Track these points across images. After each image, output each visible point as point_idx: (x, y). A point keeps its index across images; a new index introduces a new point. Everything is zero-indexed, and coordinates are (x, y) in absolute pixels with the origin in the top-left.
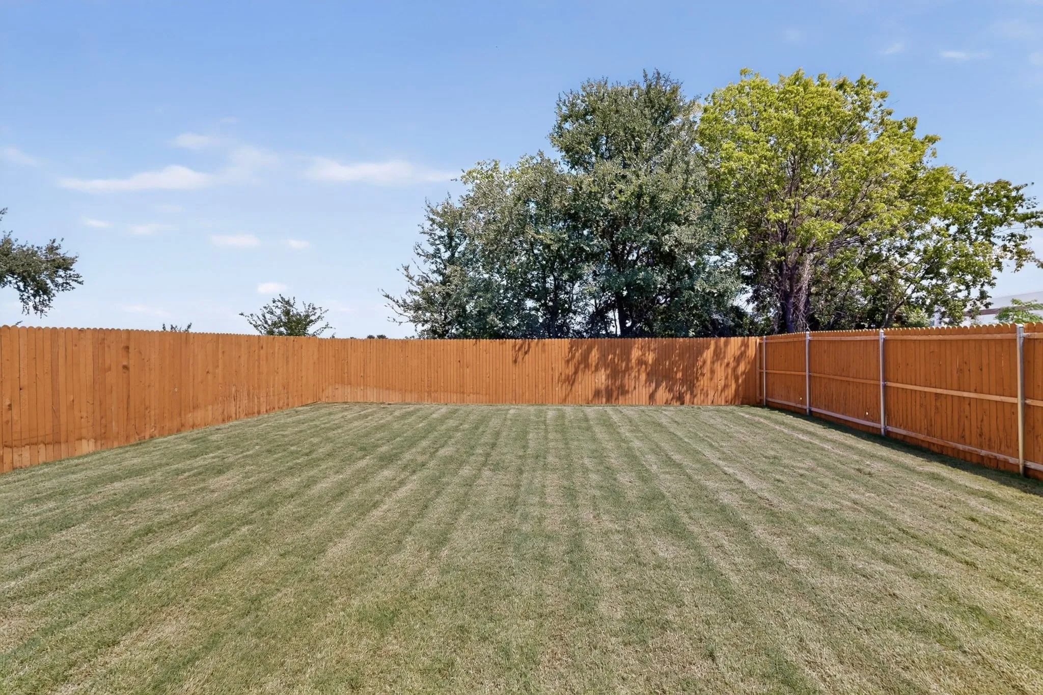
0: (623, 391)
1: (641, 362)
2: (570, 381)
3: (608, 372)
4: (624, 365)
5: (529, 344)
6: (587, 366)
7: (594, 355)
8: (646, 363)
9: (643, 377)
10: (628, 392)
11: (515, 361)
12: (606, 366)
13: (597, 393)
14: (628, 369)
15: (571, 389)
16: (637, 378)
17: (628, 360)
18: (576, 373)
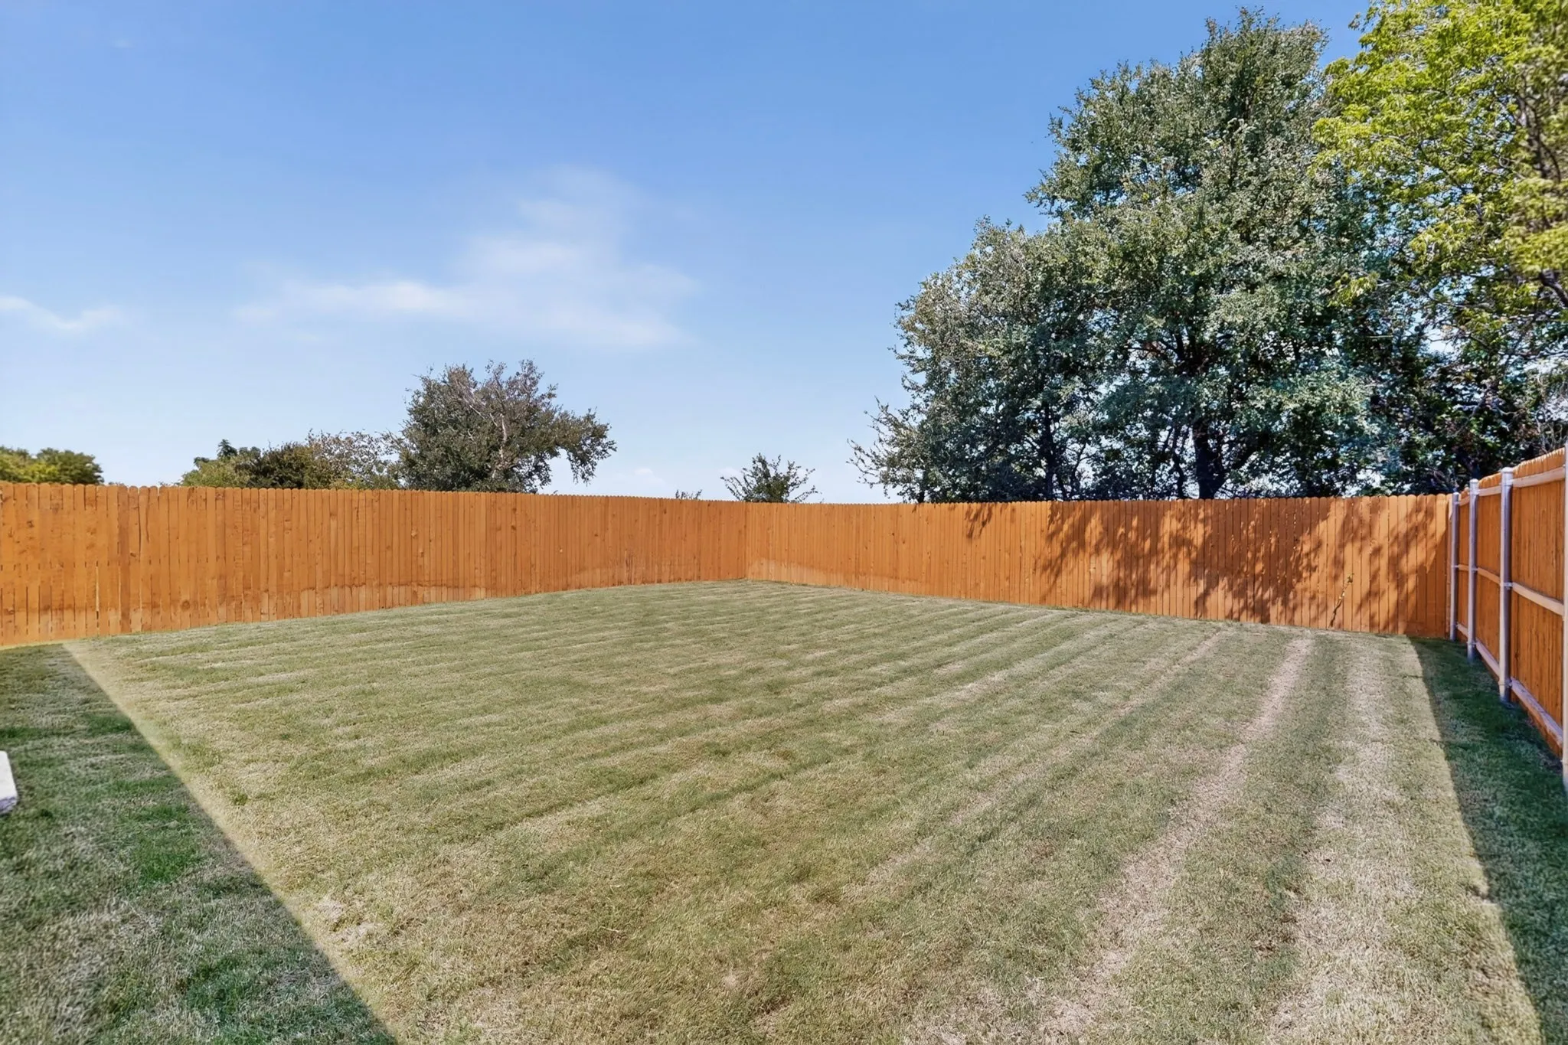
0: (1146, 591)
1: (1180, 542)
2: (1053, 568)
3: (1118, 555)
4: (1148, 544)
5: (990, 510)
6: (1082, 545)
7: (1094, 529)
8: (1189, 543)
9: (1184, 567)
10: (1154, 592)
11: (970, 536)
12: (1113, 546)
13: (1098, 592)
14: (1154, 551)
15: (1055, 582)
16: (1171, 569)
17: (1156, 538)
18: (1063, 555)
